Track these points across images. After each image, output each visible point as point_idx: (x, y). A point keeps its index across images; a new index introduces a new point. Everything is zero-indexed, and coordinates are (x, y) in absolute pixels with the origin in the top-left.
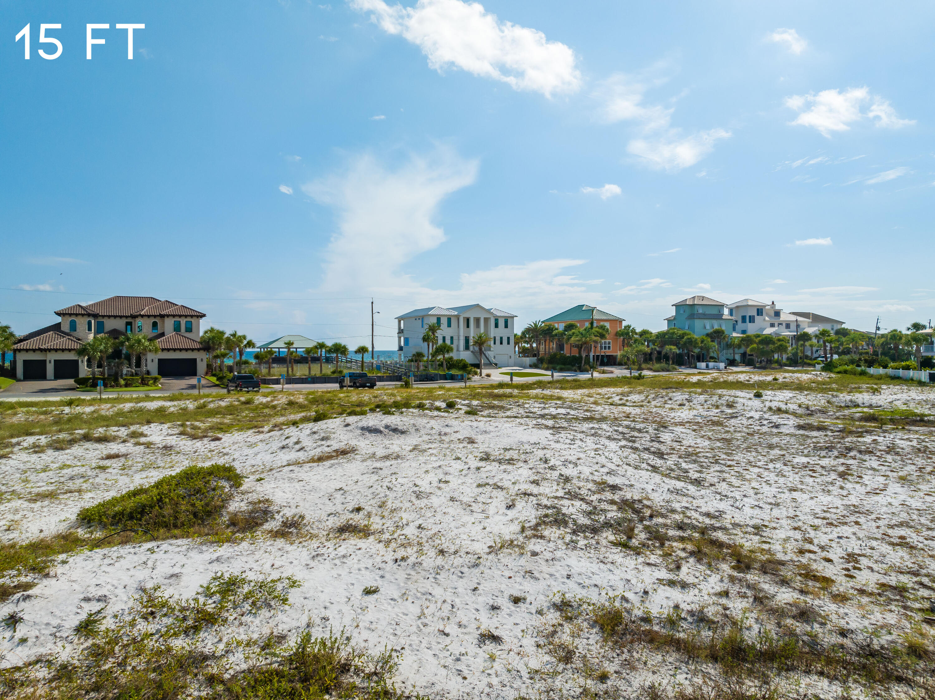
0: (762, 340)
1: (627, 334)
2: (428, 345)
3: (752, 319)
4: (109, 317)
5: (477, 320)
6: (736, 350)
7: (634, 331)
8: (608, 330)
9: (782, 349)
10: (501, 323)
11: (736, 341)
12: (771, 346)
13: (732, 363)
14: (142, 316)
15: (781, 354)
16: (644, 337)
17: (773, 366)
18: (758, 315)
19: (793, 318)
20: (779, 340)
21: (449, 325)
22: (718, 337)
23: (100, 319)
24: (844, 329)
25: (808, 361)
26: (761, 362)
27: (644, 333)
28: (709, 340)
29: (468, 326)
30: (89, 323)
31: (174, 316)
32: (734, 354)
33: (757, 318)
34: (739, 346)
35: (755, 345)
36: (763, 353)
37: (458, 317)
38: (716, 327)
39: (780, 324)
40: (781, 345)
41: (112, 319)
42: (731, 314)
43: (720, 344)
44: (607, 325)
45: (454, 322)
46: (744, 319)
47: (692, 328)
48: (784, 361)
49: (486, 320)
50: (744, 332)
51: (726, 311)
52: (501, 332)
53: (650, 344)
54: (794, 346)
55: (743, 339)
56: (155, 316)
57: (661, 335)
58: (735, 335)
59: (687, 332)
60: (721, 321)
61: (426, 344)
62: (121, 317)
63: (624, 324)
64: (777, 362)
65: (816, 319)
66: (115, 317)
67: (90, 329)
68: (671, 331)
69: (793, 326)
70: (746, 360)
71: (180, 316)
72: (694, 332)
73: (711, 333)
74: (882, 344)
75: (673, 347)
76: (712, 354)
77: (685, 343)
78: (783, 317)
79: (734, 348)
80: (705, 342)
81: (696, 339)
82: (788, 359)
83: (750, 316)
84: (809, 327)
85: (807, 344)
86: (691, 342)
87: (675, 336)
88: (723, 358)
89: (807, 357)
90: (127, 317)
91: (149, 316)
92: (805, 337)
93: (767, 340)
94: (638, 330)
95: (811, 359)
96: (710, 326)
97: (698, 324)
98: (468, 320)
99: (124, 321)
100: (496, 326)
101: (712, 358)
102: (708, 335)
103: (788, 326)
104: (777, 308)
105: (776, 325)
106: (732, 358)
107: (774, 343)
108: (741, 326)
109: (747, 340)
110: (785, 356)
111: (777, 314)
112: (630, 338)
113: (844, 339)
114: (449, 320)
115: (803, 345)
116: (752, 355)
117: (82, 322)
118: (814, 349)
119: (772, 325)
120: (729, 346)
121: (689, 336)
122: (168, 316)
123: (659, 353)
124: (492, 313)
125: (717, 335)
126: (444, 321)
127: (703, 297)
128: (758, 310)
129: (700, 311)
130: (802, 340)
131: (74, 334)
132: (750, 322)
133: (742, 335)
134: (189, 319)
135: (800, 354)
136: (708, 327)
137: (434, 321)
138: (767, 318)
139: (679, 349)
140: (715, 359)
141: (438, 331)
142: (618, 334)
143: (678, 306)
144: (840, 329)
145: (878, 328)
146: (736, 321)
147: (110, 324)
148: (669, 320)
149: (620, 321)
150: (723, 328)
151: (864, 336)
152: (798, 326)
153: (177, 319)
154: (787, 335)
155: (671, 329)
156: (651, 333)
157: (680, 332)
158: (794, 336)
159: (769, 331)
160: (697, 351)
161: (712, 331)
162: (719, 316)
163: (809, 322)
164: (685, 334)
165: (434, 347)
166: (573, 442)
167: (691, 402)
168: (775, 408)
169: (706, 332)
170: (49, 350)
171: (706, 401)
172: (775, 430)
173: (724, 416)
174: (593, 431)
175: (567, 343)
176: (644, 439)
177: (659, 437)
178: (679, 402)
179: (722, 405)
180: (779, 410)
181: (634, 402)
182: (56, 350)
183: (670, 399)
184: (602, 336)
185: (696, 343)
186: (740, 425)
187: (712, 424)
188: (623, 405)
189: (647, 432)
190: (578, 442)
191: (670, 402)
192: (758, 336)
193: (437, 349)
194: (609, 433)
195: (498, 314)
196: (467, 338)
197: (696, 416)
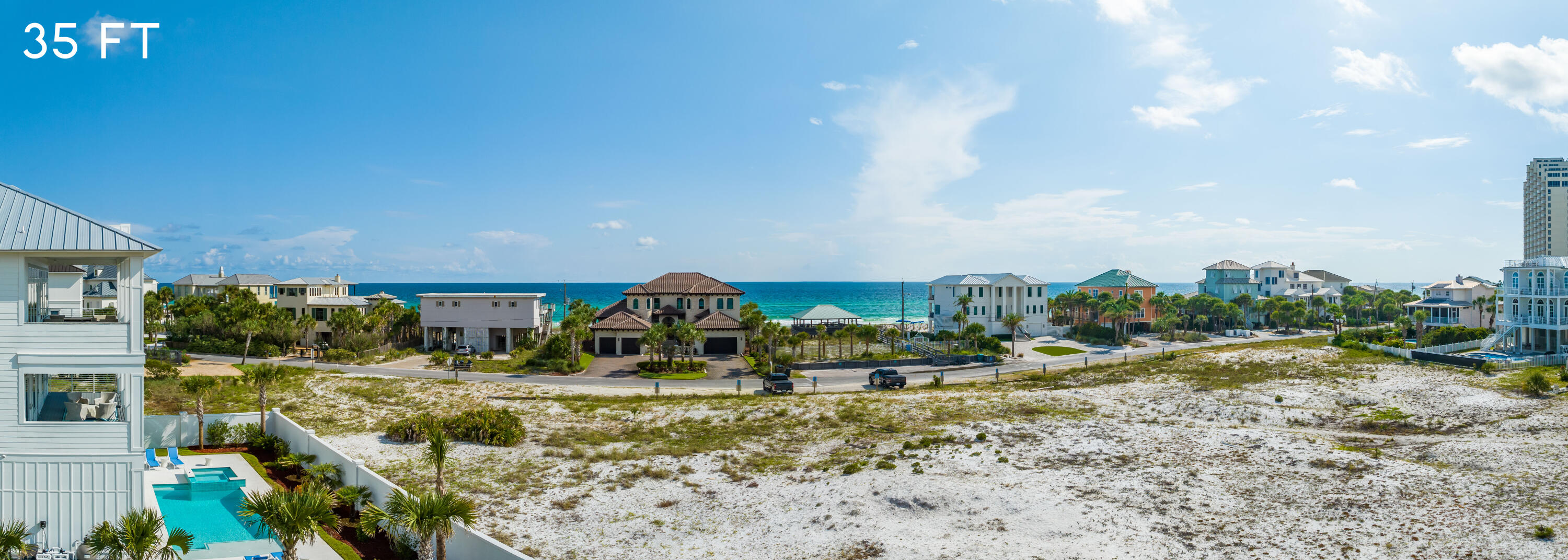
1: (1160, 301)
2: (960, 325)
3: (1275, 281)
4: (664, 294)
5: (1010, 289)
7: (1166, 298)
8: (1141, 298)
10: (1035, 291)
11: (1261, 305)
12: (1291, 312)
14: (691, 294)
16: (1176, 302)
18: (1280, 276)
20: (1298, 305)
21: (981, 295)
22: (1245, 302)
23: (657, 296)
28: (1237, 307)
29: (1000, 295)
30: (649, 301)
31: (717, 294)
33: (1279, 280)
36: (1284, 319)
37: (990, 287)
38: (1243, 292)
39: (1298, 288)
40: (1299, 311)
41: (666, 295)
42: (1256, 277)
43: (1247, 308)
44: (1141, 293)
45: (985, 292)
46: (1268, 281)
47: (1221, 292)
49: (1019, 289)
50: (1268, 294)
52: (1035, 300)
55: (1267, 303)
56: (701, 294)
57: (1193, 302)
58: (1260, 298)
59: (1217, 298)
61: (957, 323)
62: (673, 294)
63: (1157, 291)
65: (1329, 277)
66: (668, 294)
67: (649, 307)
68: (1202, 298)
69: (1309, 287)
71: (723, 294)
72: (1222, 297)
73: (1238, 299)
75: (1203, 316)
77: (1215, 311)
78: (1302, 277)
80: (1233, 309)
81: (1225, 307)
83: (1273, 279)
84: (1323, 287)
86: (1220, 309)
87: (1205, 303)
90: (678, 294)
91: (696, 294)
92: (1319, 301)
93: (1287, 306)
96: (1237, 291)
97: (1226, 289)
98: (1000, 289)
99: (676, 297)
100: (1030, 294)
102: (1235, 301)
103: (1305, 287)
104: (1297, 268)
105: (1295, 286)
107: (1293, 309)
108: (1264, 287)
109: (1270, 305)
111: (1296, 275)
112: (1163, 306)
114: (981, 290)
117: (642, 301)
119: (1292, 287)
121: (1219, 304)
122: (712, 294)
124: (1024, 282)
125: (1243, 301)
126: (976, 292)
128: (1279, 272)
129: (1229, 276)
130: (1317, 305)
131: (636, 311)
132: (1273, 284)
133: (1266, 298)
134: (730, 297)
136: (1236, 292)
137: (965, 292)
138: (1290, 280)
141: (969, 303)
142: (1151, 302)
143: (1208, 271)
146: (1261, 284)
147: (665, 301)
148: (1200, 284)
149: (1154, 287)
150: (1250, 292)
152: (1313, 288)
153: (720, 297)
154: (1304, 299)
155: (1201, 295)
157: (1212, 299)
158: (1311, 297)
159: (1289, 292)
161: (1239, 295)
162: (1245, 281)
163: (1321, 282)
164: (1214, 301)
165: (966, 326)
166: (1105, 528)
167: (1219, 415)
168: (1292, 420)
169: (1232, 297)
170: (619, 330)
171: (1233, 414)
172: (1292, 469)
173: (1249, 445)
174: (1125, 495)
175: (1101, 314)
176: (1173, 505)
177: (1188, 499)
178: (1208, 416)
179: (1247, 418)
180: (1296, 421)
181: (1166, 416)
182: (623, 330)
183: (1200, 411)
184: (1135, 308)
185: (1225, 311)
186: (1263, 461)
187: (1238, 461)
188: (1155, 421)
189: (1177, 489)
190: (1110, 526)
191: (1199, 415)
192: (1280, 299)
193: (968, 329)
194: (1140, 499)
195: (1030, 282)
196: (999, 308)
197: (1223, 443)
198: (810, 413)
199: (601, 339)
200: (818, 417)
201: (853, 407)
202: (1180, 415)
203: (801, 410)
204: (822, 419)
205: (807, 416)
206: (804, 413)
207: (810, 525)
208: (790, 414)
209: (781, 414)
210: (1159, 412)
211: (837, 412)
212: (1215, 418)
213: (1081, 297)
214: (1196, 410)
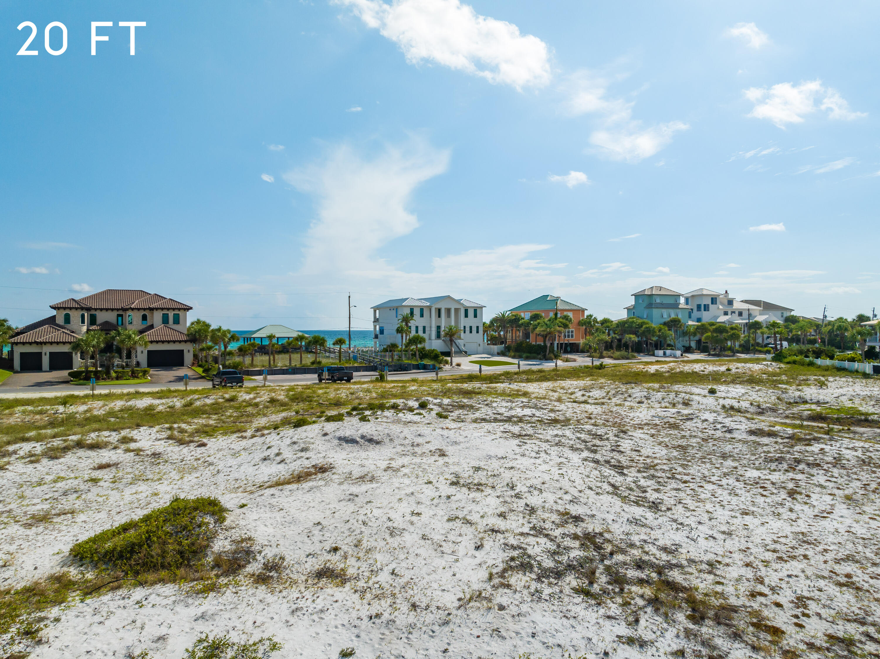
0: (716, 329)
1: (590, 323)
2: (402, 337)
3: (706, 308)
4: (101, 310)
5: (448, 311)
6: (692, 337)
7: (595, 320)
8: (571, 319)
9: (735, 337)
10: (471, 313)
11: (692, 330)
12: (725, 335)
13: (688, 350)
14: (133, 309)
15: (734, 342)
16: (605, 325)
17: (726, 353)
18: (712, 303)
19: (746, 306)
20: (732, 329)
21: (422, 315)
22: (675, 325)
23: (93, 312)
24: (793, 316)
25: (760, 349)
26: (715, 349)
27: (605, 321)
28: (667, 329)
29: (439, 316)
30: (83, 316)
31: (162, 309)
32: (690, 341)
33: (711, 307)
34: (695, 334)
35: (709, 334)
36: (717, 341)
37: (430, 308)
38: (673, 316)
39: (733, 312)
40: (734, 334)
41: (104, 312)
42: (687, 303)
43: (677, 331)
44: (570, 315)
45: (426, 313)
46: (699, 307)
47: (650, 317)
48: (737, 348)
49: (457, 310)
50: (699, 320)
51: (682, 300)
52: (471, 321)
53: (611, 332)
54: (746, 334)
55: (698, 328)
56: (144, 309)
57: (622, 324)
58: (690, 323)
59: (646, 321)
60: (677, 310)
61: (400, 335)
62: (112, 310)
63: (586, 313)
64: (731, 349)
65: (768, 307)
66: (107, 310)
67: (83, 322)
68: (631, 320)
69: (745, 314)
70: (701, 347)
71: (168, 309)
72: (652, 321)
73: (669, 322)
74: (829, 332)
75: (632, 336)
76: (669, 342)
77: (644, 332)
78: (737, 305)
79: (690, 336)
80: (663, 331)
81: (654, 328)
82: (740, 346)
83: (705, 305)
84: (760, 314)
85: (759, 331)
86: (649, 331)
87: (634, 325)
88: (679, 345)
89: (758, 344)
90: (118, 310)
91: (139, 309)
92: (756, 326)
93: (721, 329)
94: (599, 319)
95: (762, 347)
96: (668, 315)
97: (656, 312)
98: (439, 310)
99: (115, 313)
100: (466, 316)
101: (669, 345)
102: (665, 324)
103: (740, 314)
104: (731, 296)
105: (729, 313)
106: (687, 345)
107: (727, 332)
108: (696, 314)
109: (702, 329)
110: (737, 344)
111: (730, 302)
112: (592, 326)
113: (793, 326)
114: (422, 310)
115: (755, 333)
116: (707, 343)
117: (75, 315)
118: (765, 336)
119: (726, 313)
120: (685, 334)
121: (647, 326)
122: (157, 309)
123: (620, 340)
124: (462, 304)
125: (673, 324)
126: (417, 312)
127: (661, 287)
128: (712, 299)
129: (658, 301)
130: (754, 328)
131: (68, 326)
132: (705, 310)
133: (697, 324)
134: (176, 312)
135: (752, 342)
136: (665, 316)
137: (407, 311)
138: (721, 307)
139: (638, 337)
140: (671, 347)
141: (411, 321)
142: (580, 323)
143: (637, 296)
144: (789, 317)
145: (825, 317)
146: (692, 309)
147: (102, 317)
148: (628, 309)
149: (583, 310)
150: (680, 317)
151: (811, 323)
152: (750, 315)
153: (165, 312)
154: (739, 324)
155: (631, 318)
156: (612, 322)
157: (640, 321)
158: (746, 323)
159: (723, 319)
160: (655, 339)
161: (669, 319)
162: (675, 306)
163: (760, 310)
164: (644, 323)
165: (408, 338)
166: (538, 456)
167: (650, 399)
168: (728, 407)
169: (663, 321)
170: (45, 343)
171: (663, 399)
172: (728, 435)
173: (680, 418)
174: (557, 439)
175: (532, 332)
176: (605, 448)
177: (619, 446)
178: (637, 400)
179: (679, 403)
180: (732, 408)
181: (596, 399)
182: (51, 343)
183: (630, 396)
184: (566, 326)
185: (654, 332)
186: (695, 429)
187: (669, 428)
188: (585, 402)
189: (608, 439)
190: (543, 454)
191: (629, 399)
192: (712, 324)
193: (410, 340)
194: (572, 442)
195: (467, 304)
196: (439, 327)
197: (653, 416)
198: (261, 397)
199: (22, 354)
200: (268, 400)
201: (302, 392)
202: (609, 399)
203: (252, 396)
204: (273, 401)
205: (258, 400)
206: (255, 398)
207: (260, 463)
208: (240, 399)
209: (232, 399)
210: (589, 397)
211: (287, 396)
212: (646, 401)
213: (514, 317)
214: (626, 395)
